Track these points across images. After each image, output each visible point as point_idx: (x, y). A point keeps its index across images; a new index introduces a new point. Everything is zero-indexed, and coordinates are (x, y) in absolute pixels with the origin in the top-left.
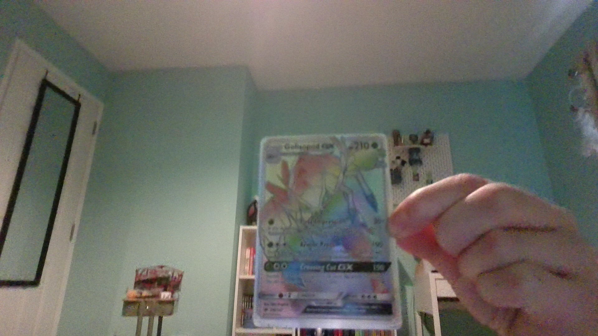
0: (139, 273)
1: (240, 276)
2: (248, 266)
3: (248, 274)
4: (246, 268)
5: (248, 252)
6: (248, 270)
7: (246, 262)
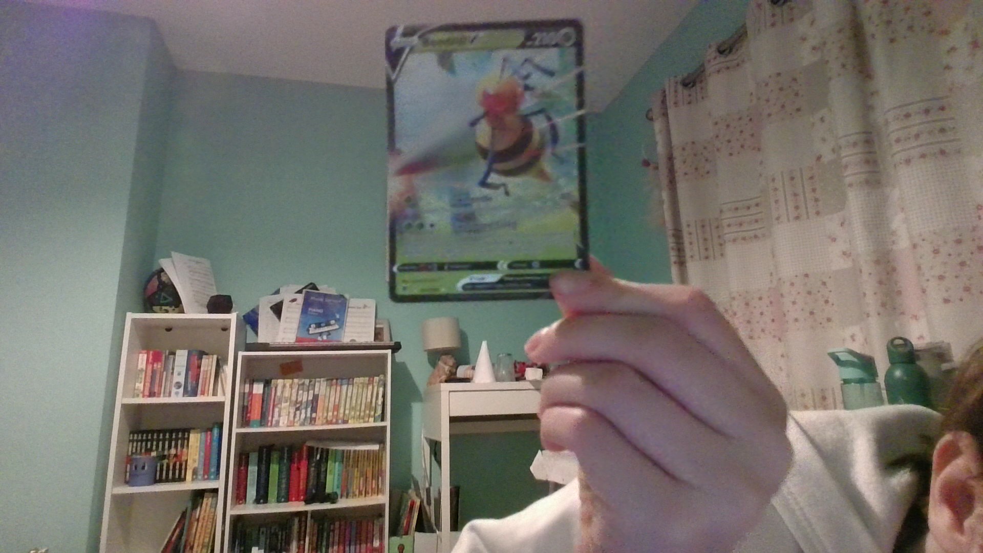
1: (121, 399)
2: (141, 382)
3: (141, 395)
4: (137, 385)
5: (142, 358)
6: (142, 389)
7: (139, 375)
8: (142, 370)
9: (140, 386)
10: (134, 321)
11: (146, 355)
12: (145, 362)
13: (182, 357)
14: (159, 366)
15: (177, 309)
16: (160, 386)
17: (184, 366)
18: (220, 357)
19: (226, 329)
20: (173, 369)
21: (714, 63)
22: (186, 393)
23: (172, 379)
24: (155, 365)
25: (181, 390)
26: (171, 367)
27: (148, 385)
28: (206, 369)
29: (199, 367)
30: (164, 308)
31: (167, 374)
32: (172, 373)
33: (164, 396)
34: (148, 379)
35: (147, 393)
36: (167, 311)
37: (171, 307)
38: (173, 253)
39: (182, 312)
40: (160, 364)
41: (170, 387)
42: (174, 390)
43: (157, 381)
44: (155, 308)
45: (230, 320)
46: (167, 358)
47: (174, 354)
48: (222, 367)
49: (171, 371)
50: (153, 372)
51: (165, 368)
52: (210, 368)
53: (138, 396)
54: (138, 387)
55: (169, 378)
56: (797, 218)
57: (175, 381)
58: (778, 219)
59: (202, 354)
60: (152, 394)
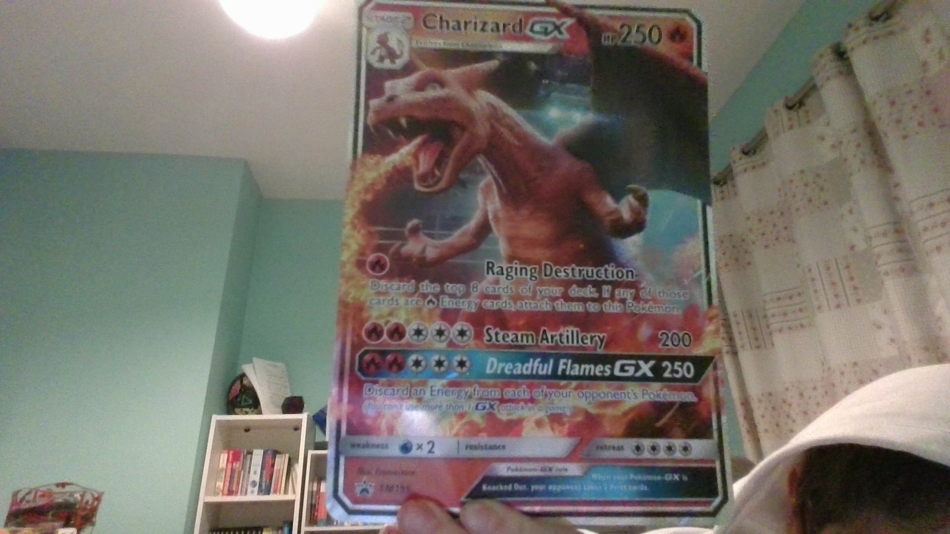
0: (20, 496)
1: (205, 498)
2: (221, 481)
3: (221, 494)
4: (218, 484)
5: (224, 457)
6: (222, 488)
7: (220, 474)
8: (223, 469)
9: (220, 484)
10: (219, 423)
11: (226, 455)
12: (225, 462)
13: (258, 456)
14: (238, 465)
15: (256, 411)
16: (238, 484)
17: (259, 465)
18: (291, 457)
19: (297, 429)
20: (250, 468)
21: (740, 164)
22: (260, 491)
23: (249, 477)
24: (234, 464)
25: (256, 489)
26: (248, 466)
27: (227, 484)
28: (279, 468)
29: (273, 466)
30: (244, 409)
31: (244, 473)
32: (249, 472)
33: (241, 494)
34: (228, 479)
35: (226, 491)
36: (247, 413)
37: (250, 408)
38: (255, 359)
39: (260, 413)
40: (238, 463)
41: (247, 485)
42: (250, 488)
43: (235, 480)
44: (237, 410)
45: (301, 420)
46: (245, 457)
47: (251, 453)
48: (293, 466)
49: (247, 470)
50: (233, 471)
51: (243, 467)
52: (282, 467)
53: (218, 494)
54: (219, 486)
55: (246, 477)
56: (838, 306)
57: (251, 480)
58: (819, 308)
59: (276, 453)
60: (230, 492)
